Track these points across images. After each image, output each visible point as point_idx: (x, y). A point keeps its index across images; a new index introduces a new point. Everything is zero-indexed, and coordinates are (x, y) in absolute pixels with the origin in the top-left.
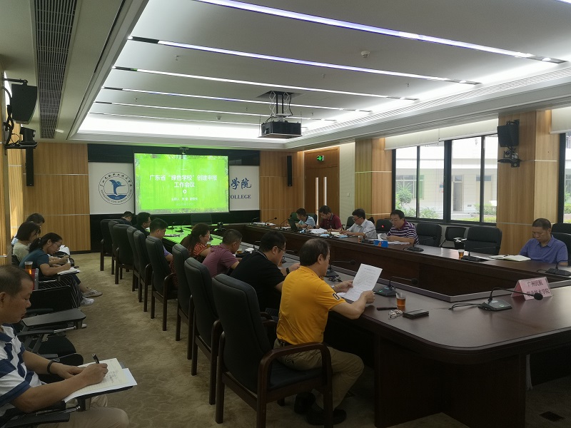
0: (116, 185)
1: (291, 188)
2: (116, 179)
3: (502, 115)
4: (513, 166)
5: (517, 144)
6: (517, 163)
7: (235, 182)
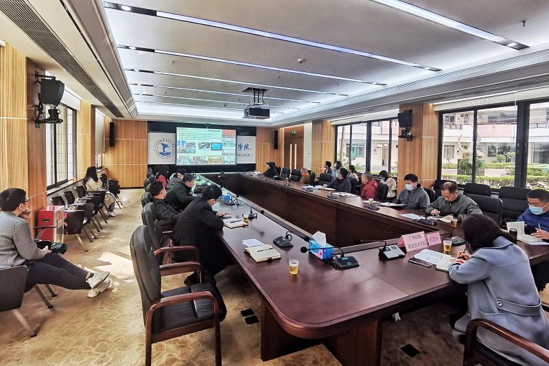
1: (276, 150)
2: (165, 143)
3: (402, 105)
4: (408, 140)
5: (411, 126)
6: (411, 138)
7: (240, 146)
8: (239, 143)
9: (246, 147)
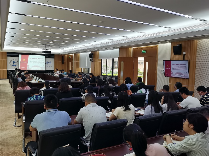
0: (14, 62)
1: (63, 64)
2: (14, 61)
4: (92, 62)
7: (47, 62)
8: (47, 61)
9: (50, 63)
